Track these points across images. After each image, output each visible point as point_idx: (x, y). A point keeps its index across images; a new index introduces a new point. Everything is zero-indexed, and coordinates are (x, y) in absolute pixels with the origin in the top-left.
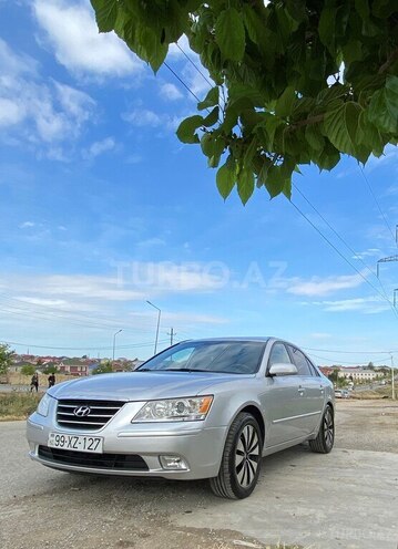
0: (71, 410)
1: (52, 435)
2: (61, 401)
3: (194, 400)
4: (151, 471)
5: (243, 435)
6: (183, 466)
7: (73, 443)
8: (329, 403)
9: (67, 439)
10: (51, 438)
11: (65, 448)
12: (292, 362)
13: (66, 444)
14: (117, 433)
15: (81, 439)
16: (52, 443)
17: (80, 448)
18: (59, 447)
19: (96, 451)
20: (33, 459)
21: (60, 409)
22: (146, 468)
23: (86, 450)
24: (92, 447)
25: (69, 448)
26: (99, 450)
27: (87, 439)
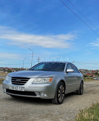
0: (16, 80)
1: (11, 86)
2: (12, 78)
3: (48, 78)
4: (37, 96)
5: (60, 88)
6: (45, 95)
7: (16, 88)
8: (82, 81)
9: (15, 87)
10: (10, 87)
11: (14, 89)
12: (72, 69)
13: (15, 89)
14: (28, 86)
15: (19, 87)
16: (11, 88)
17: (18, 90)
18: (13, 89)
19: (23, 91)
20: (4, 93)
21: (12, 80)
22: (36, 95)
23: (20, 90)
24: (22, 89)
25: (15, 90)
26: (24, 90)
27: (20, 87)
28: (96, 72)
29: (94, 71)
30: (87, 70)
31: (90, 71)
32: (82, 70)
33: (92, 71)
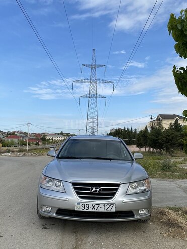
0: (88, 189)
1: (79, 204)
4: (136, 217)
7: (96, 207)
10: (77, 206)
11: (90, 210)
13: (91, 208)
14: (122, 200)
15: (101, 205)
16: (79, 208)
17: (101, 210)
18: (85, 210)
19: (111, 211)
21: (76, 189)
22: (134, 216)
23: (105, 211)
24: (109, 209)
25: (93, 211)
26: (113, 210)
27: (105, 205)
28: (42, 137)
29: (39, 134)
30: (25, 133)
31: (32, 134)
32: (17, 132)
33: (36, 135)
